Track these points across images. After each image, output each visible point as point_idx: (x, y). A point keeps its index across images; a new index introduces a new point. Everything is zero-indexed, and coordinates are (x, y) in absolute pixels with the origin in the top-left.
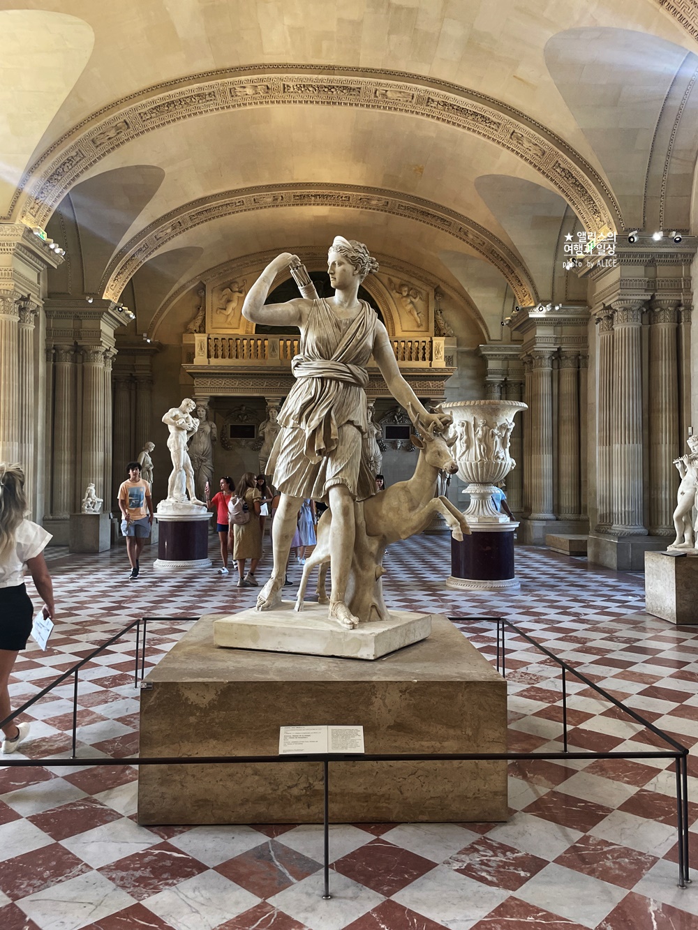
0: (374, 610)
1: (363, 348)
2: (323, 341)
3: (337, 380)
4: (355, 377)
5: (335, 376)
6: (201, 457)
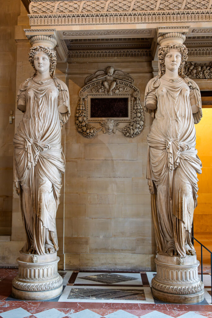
6: (40, 143)
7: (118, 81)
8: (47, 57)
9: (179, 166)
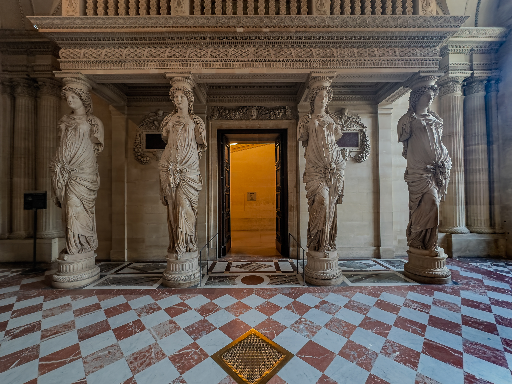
8: (76, 96)
9: (179, 185)
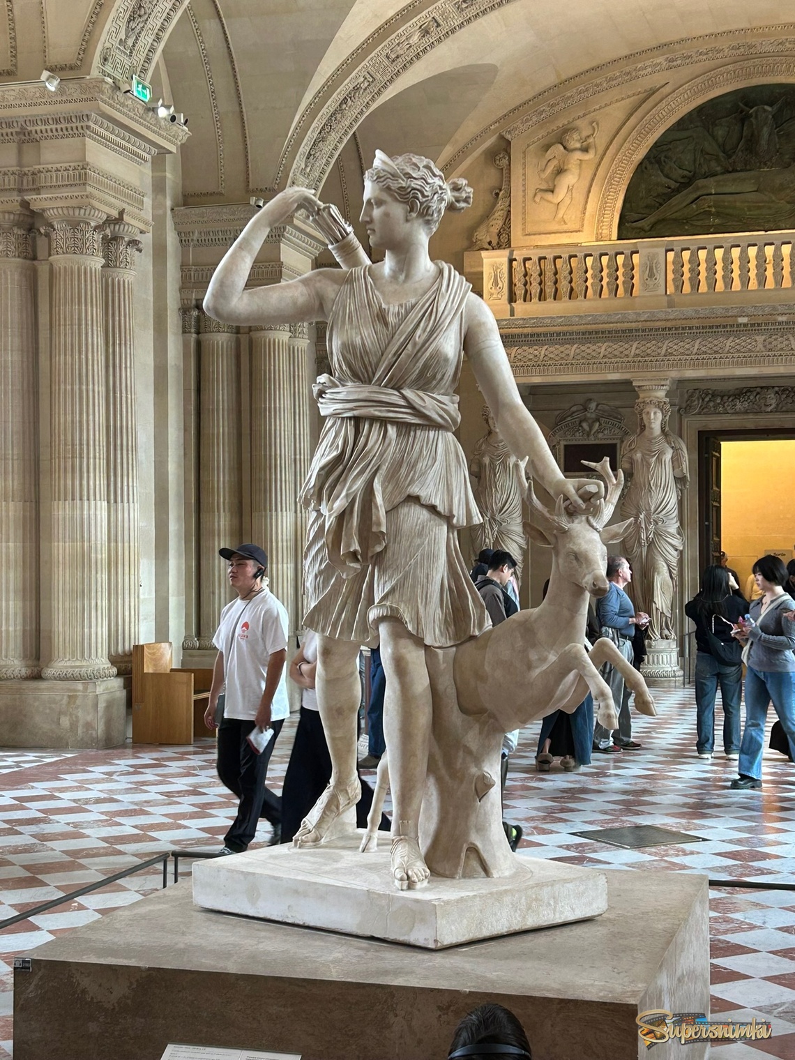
0: (473, 856)
1: (431, 357)
2: (354, 349)
3: (384, 422)
4: (416, 412)
5: (377, 413)
6: (498, 517)
7: (602, 420)
9: (652, 542)
